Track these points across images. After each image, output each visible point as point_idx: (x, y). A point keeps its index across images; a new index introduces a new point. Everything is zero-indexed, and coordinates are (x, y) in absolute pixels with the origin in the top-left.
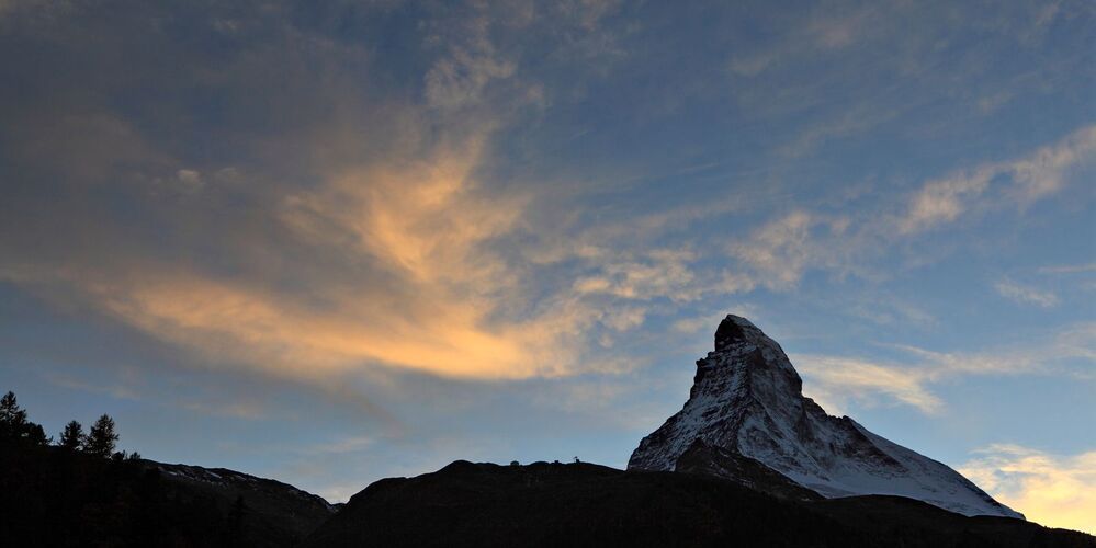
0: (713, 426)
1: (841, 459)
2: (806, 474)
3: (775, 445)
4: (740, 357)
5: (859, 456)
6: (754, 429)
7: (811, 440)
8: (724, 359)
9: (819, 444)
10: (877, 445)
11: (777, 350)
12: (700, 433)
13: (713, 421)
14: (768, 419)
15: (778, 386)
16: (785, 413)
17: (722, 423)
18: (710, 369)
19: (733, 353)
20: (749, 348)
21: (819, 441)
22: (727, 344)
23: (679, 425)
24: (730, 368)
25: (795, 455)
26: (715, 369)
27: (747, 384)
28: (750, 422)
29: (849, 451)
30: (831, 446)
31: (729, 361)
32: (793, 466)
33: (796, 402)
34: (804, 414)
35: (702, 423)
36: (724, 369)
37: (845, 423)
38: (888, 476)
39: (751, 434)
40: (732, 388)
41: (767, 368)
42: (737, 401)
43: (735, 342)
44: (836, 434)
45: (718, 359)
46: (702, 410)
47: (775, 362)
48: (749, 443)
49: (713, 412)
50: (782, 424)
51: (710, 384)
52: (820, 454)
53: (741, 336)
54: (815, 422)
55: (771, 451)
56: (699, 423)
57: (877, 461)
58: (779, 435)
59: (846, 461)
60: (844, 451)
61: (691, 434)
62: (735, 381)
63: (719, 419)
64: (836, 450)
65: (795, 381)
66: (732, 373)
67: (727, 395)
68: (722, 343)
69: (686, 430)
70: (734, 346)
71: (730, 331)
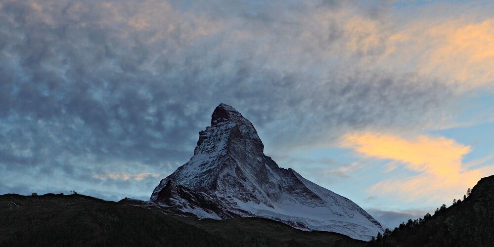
0: (204, 173)
1: (285, 195)
2: (259, 203)
3: (241, 186)
4: (226, 130)
5: (296, 193)
6: (228, 175)
7: (267, 182)
8: (216, 131)
9: (272, 185)
10: (308, 186)
11: (250, 127)
12: (196, 177)
13: (205, 170)
14: (238, 169)
15: (248, 149)
16: (251, 165)
17: (210, 171)
18: (206, 138)
19: (223, 128)
20: (232, 125)
21: (272, 183)
22: (218, 122)
23: (184, 172)
24: (219, 137)
25: (253, 192)
26: (210, 138)
27: (228, 148)
28: (226, 171)
29: (290, 190)
30: (280, 187)
31: (219, 133)
32: (251, 199)
33: (259, 159)
34: (264, 166)
35: (198, 171)
36: (215, 138)
37: (290, 173)
38: (313, 205)
39: (226, 178)
40: (219, 150)
41: (242, 137)
42: (220, 157)
43: (223, 121)
44: (283, 180)
45: (213, 131)
46: (200, 163)
47: (248, 134)
48: (224, 184)
49: (205, 164)
50: (248, 172)
51: (206, 147)
52: (272, 191)
53: (227, 117)
54: (271, 171)
55: (237, 189)
56: (196, 171)
57: (307, 196)
58: (245, 179)
59: (288, 196)
60: (287, 190)
61: (191, 178)
62: (221, 145)
63: (208, 169)
64: (282, 189)
65: (259, 146)
66: (220, 140)
67: (215, 154)
68: (216, 121)
69: (188, 175)
70: (222, 123)
71: (221, 114)
